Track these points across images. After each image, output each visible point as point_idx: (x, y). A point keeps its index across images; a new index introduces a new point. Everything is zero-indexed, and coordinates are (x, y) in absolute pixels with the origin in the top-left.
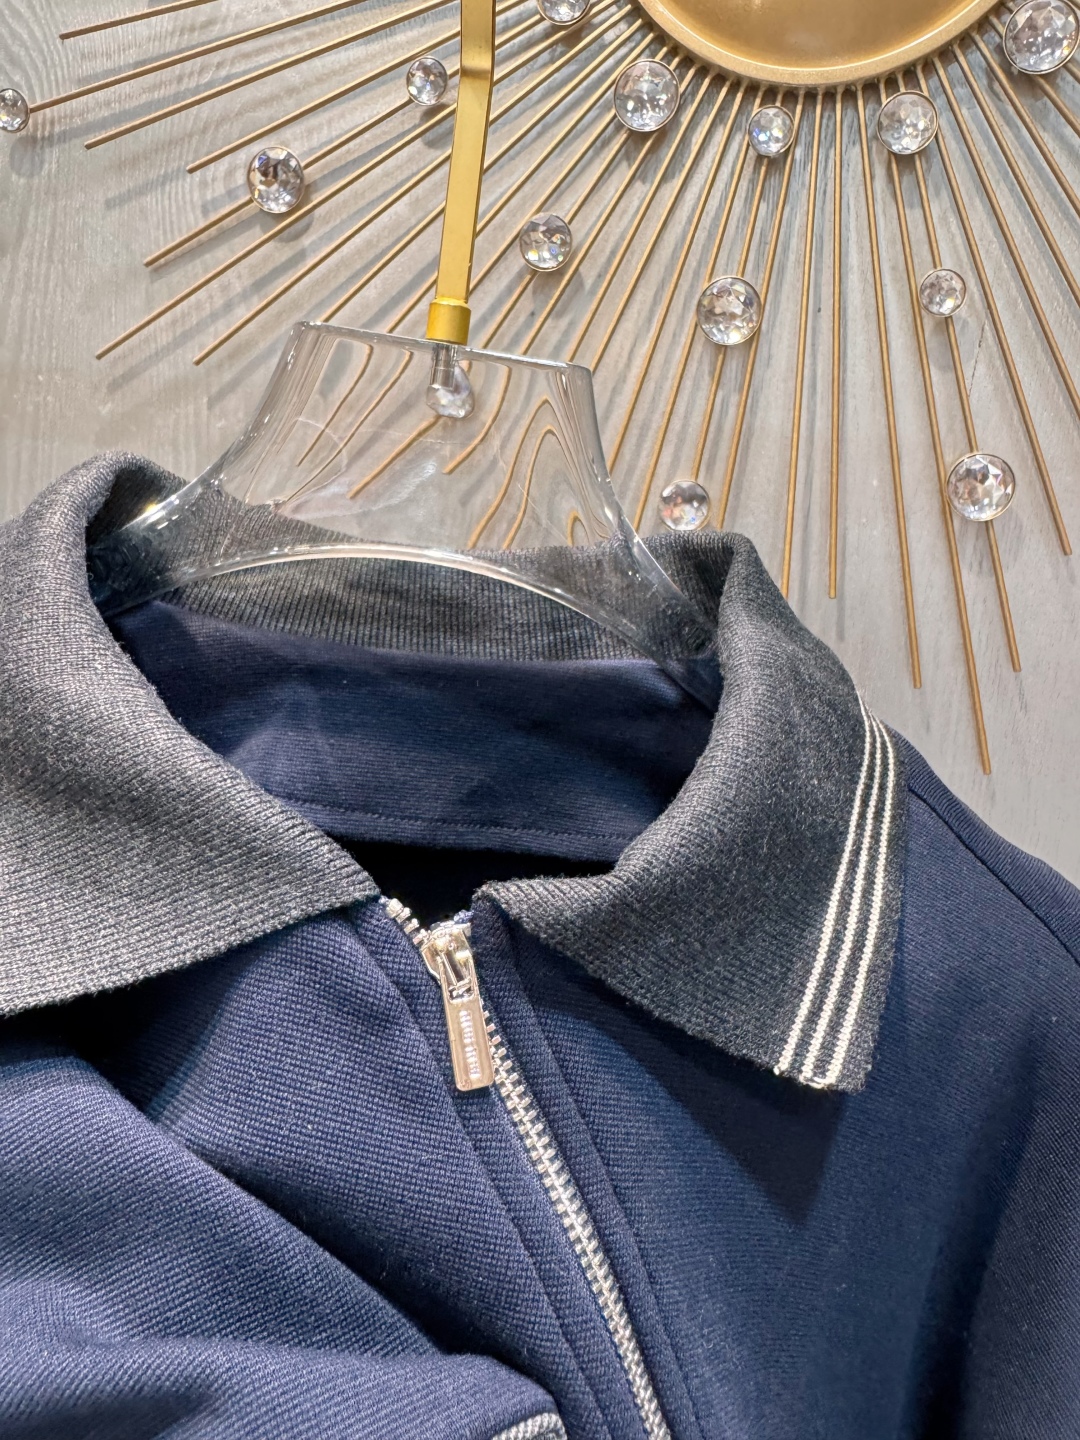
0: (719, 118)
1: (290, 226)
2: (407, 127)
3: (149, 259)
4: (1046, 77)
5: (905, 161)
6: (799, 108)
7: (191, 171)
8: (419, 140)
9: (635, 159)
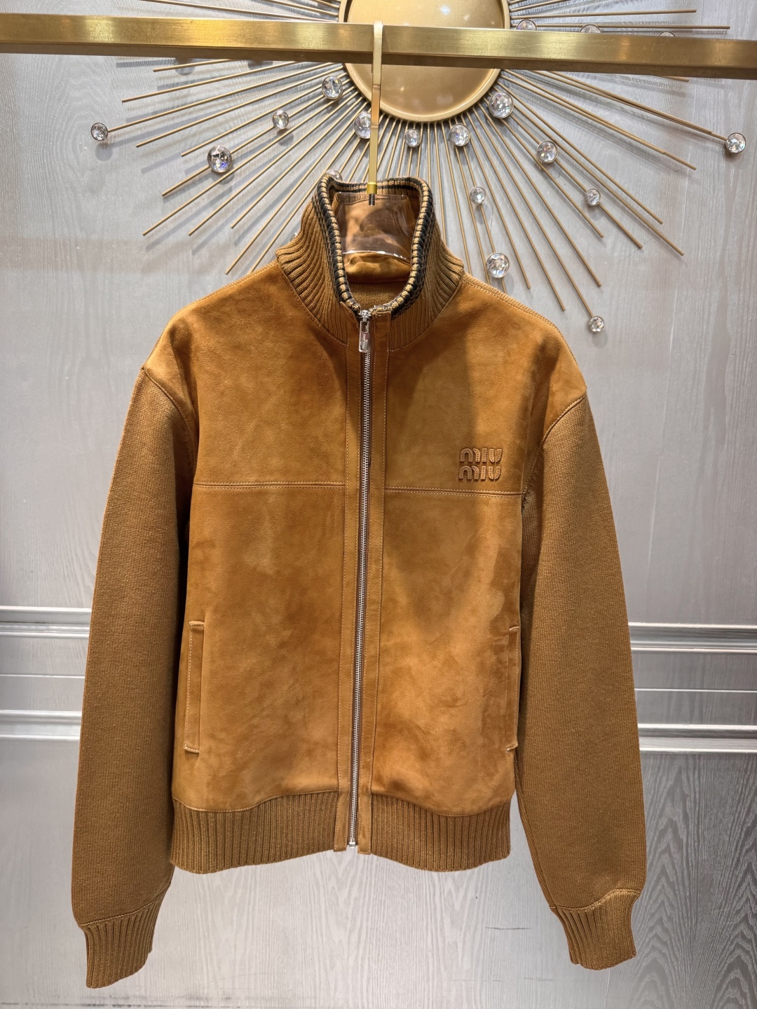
0: (393, 134)
1: (224, 178)
2: (271, 137)
3: (164, 193)
4: (506, 119)
5: (460, 148)
6: (422, 130)
7: (183, 156)
8: (277, 144)
9: (363, 149)
